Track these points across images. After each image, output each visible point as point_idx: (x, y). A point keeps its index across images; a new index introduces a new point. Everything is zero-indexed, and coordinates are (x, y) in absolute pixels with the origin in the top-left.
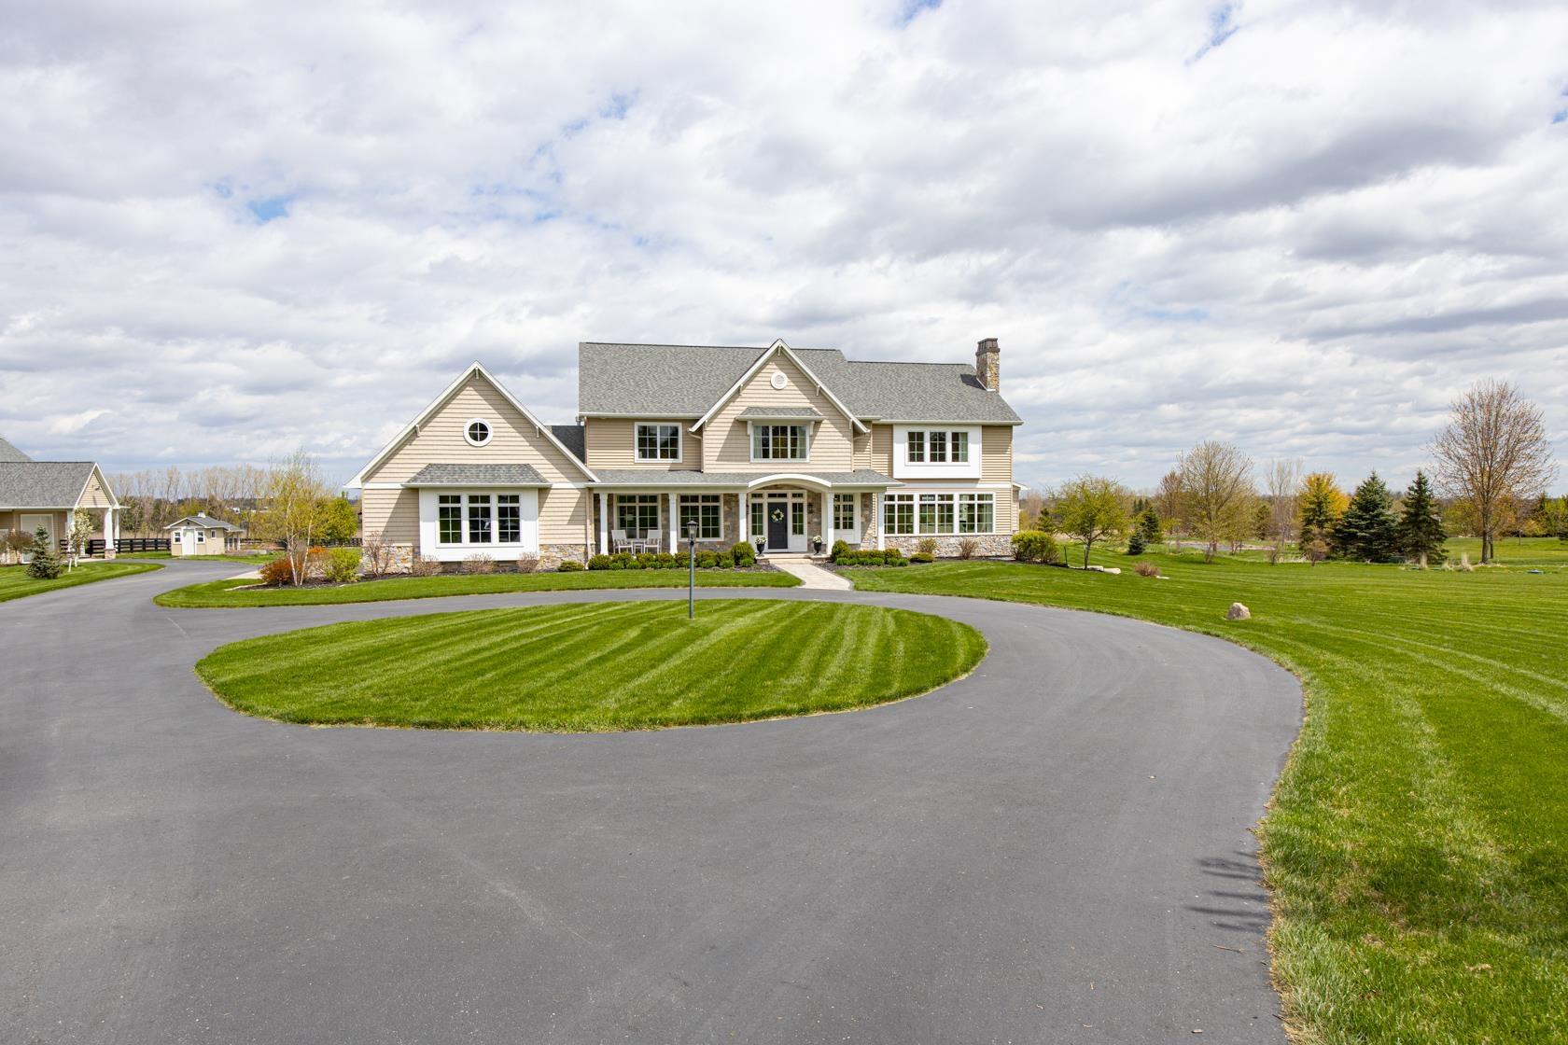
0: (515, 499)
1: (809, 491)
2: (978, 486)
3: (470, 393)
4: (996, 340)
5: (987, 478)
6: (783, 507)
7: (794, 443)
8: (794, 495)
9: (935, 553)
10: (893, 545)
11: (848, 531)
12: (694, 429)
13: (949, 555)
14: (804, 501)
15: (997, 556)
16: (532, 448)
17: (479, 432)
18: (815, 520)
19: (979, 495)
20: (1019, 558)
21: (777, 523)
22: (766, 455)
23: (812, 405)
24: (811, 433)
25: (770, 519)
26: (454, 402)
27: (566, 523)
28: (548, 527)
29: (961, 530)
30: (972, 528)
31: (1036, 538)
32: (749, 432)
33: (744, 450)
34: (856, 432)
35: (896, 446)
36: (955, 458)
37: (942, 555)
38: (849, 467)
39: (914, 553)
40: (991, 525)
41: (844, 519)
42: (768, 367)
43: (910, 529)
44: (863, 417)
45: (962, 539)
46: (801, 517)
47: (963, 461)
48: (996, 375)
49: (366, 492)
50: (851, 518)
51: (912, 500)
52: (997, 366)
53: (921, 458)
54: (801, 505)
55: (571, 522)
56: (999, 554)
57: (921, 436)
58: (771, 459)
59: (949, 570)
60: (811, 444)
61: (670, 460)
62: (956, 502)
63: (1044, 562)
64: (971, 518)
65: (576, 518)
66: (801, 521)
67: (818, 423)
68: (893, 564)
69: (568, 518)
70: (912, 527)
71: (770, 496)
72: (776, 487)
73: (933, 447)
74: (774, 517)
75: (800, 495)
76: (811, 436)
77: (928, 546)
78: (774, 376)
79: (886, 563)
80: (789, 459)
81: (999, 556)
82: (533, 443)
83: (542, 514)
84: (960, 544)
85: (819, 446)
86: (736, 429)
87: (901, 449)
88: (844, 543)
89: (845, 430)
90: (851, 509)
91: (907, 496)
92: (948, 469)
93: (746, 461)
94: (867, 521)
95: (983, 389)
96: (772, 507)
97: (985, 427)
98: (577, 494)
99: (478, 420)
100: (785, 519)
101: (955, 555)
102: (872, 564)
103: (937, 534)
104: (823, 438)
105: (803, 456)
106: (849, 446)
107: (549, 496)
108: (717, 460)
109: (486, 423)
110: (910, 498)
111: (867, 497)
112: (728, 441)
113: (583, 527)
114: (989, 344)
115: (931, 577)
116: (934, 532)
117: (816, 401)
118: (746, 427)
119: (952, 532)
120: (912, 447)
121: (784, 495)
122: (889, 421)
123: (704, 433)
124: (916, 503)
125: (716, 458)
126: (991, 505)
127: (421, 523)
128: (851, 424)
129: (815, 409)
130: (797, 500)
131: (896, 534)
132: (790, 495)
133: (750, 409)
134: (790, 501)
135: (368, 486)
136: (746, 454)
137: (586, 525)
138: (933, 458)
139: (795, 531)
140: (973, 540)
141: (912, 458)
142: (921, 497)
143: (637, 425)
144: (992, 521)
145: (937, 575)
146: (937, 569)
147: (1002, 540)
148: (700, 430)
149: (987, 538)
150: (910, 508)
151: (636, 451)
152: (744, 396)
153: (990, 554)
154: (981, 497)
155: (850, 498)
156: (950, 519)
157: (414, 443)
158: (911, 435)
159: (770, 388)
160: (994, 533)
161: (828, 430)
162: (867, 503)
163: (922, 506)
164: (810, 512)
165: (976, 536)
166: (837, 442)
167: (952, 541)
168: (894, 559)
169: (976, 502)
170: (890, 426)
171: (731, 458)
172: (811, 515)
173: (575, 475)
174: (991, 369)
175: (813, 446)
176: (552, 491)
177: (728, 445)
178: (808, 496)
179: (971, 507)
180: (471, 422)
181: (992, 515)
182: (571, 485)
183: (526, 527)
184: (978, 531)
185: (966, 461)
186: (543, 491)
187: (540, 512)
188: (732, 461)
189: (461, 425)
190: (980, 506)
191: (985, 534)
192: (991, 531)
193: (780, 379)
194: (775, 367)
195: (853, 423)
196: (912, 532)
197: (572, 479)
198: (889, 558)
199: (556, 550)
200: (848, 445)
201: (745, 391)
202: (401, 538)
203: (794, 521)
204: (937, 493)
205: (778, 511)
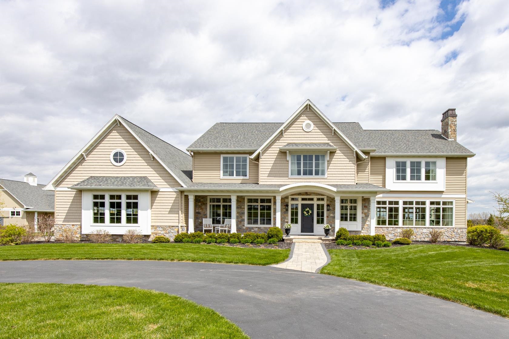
0: (136, 197)
1: (328, 197)
2: (443, 196)
3: (115, 134)
4: (454, 110)
5: (449, 191)
6: (311, 206)
7: (317, 165)
8: (318, 199)
9: (413, 238)
10: (381, 232)
11: (353, 222)
12: (253, 156)
13: (423, 239)
14: (325, 203)
15: (456, 241)
16: (149, 167)
17: (118, 157)
18: (332, 215)
19: (443, 202)
20: (472, 243)
21: (307, 217)
22: (299, 174)
23: (329, 142)
24: (328, 159)
25: (303, 214)
26: (106, 140)
27: (167, 212)
28: (157, 215)
29: (431, 224)
30: (438, 223)
31: (486, 230)
32: (288, 159)
33: (285, 170)
34: (358, 158)
35: (387, 170)
36: (427, 178)
37: (417, 240)
38: (354, 181)
39: (398, 238)
40: (452, 222)
41: (350, 214)
42: (301, 118)
43: (396, 223)
44: (363, 149)
45: (431, 230)
46: (323, 213)
47: (432, 180)
48: (455, 130)
49: (57, 193)
50: (355, 215)
51: (398, 204)
52: (455, 125)
53: (404, 178)
54: (323, 205)
55: (171, 212)
56: (457, 240)
57: (404, 164)
58: (302, 176)
59: (421, 251)
60: (328, 166)
61: (242, 177)
62: (428, 206)
63: (492, 247)
64: (438, 217)
65: (174, 210)
66: (323, 215)
67: (332, 153)
68: (378, 246)
69: (169, 210)
70: (398, 221)
71: (303, 199)
72: (306, 194)
73: (412, 171)
74: (305, 213)
75: (323, 199)
76: (328, 161)
77: (407, 234)
78: (304, 124)
79: (374, 244)
80: (314, 176)
81: (457, 241)
82: (149, 164)
83: (153, 207)
84: (430, 233)
85: (334, 167)
86: (280, 157)
87: (391, 172)
88: (345, 230)
89: (350, 157)
90: (355, 208)
91: (395, 202)
92: (422, 185)
93: (286, 177)
94: (366, 216)
95: (446, 139)
96: (304, 207)
97: (448, 158)
98: (174, 195)
99: (118, 150)
100: (312, 214)
101: (426, 240)
102: (362, 245)
103: (414, 226)
104: (336, 162)
105: (323, 174)
106: (354, 167)
107: (158, 196)
108: (268, 177)
109: (123, 152)
110: (397, 203)
111: (366, 201)
112: (275, 165)
113: (177, 215)
114: (450, 112)
115: (404, 258)
116: (413, 225)
117: (332, 139)
118: (286, 156)
119: (425, 225)
120: (398, 171)
121: (312, 199)
122: (383, 154)
123: (260, 160)
124: (401, 206)
125: (267, 175)
126: (452, 208)
127: (83, 211)
128: (355, 153)
129: (331, 144)
130: (320, 202)
131: (387, 226)
132: (315, 199)
133: (289, 144)
134: (315, 203)
135: (58, 189)
136: (286, 173)
137: (179, 214)
138: (412, 178)
139: (318, 222)
140: (439, 230)
141: (398, 178)
142: (405, 203)
143: (222, 156)
144: (452, 218)
145: (410, 256)
146: (411, 250)
147: (459, 231)
148: (257, 158)
149: (449, 229)
150: (397, 210)
151: (222, 172)
152: (285, 136)
153: (450, 240)
154: (444, 203)
155: (355, 201)
156: (424, 217)
157: (83, 164)
158: (398, 164)
159: (302, 131)
160: (454, 226)
161: (340, 157)
162: (367, 205)
163: (404, 209)
164: (328, 210)
165: (441, 228)
166: (346, 165)
167: (425, 230)
168: (379, 242)
169: (441, 206)
170: (384, 158)
171: (276, 175)
172: (329, 212)
173: (173, 183)
174: (451, 127)
175: (330, 167)
176: (159, 193)
177: (275, 167)
178: (327, 200)
179: (438, 210)
180: (114, 152)
181: (452, 215)
182: (171, 190)
183: (141, 214)
184: (443, 225)
185: (435, 179)
186: (154, 193)
187: (152, 206)
188: (277, 177)
189: (109, 153)
190: (444, 210)
191: (447, 227)
192: (452, 225)
193: (308, 126)
194: (306, 118)
195: (356, 152)
196: (398, 225)
197: (172, 186)
198: (376, 241)
199: (161, 229)
200: (352, 167)
201: (286, 133)
202: (72, 220)
203: (318, 215)
204: (414, 200)
205: (308, 209)
